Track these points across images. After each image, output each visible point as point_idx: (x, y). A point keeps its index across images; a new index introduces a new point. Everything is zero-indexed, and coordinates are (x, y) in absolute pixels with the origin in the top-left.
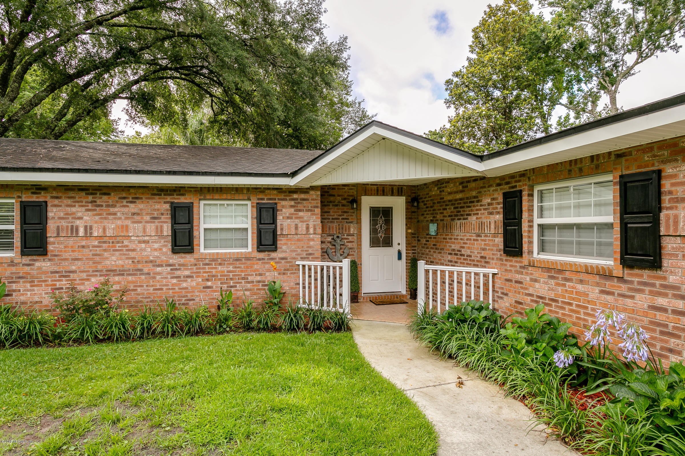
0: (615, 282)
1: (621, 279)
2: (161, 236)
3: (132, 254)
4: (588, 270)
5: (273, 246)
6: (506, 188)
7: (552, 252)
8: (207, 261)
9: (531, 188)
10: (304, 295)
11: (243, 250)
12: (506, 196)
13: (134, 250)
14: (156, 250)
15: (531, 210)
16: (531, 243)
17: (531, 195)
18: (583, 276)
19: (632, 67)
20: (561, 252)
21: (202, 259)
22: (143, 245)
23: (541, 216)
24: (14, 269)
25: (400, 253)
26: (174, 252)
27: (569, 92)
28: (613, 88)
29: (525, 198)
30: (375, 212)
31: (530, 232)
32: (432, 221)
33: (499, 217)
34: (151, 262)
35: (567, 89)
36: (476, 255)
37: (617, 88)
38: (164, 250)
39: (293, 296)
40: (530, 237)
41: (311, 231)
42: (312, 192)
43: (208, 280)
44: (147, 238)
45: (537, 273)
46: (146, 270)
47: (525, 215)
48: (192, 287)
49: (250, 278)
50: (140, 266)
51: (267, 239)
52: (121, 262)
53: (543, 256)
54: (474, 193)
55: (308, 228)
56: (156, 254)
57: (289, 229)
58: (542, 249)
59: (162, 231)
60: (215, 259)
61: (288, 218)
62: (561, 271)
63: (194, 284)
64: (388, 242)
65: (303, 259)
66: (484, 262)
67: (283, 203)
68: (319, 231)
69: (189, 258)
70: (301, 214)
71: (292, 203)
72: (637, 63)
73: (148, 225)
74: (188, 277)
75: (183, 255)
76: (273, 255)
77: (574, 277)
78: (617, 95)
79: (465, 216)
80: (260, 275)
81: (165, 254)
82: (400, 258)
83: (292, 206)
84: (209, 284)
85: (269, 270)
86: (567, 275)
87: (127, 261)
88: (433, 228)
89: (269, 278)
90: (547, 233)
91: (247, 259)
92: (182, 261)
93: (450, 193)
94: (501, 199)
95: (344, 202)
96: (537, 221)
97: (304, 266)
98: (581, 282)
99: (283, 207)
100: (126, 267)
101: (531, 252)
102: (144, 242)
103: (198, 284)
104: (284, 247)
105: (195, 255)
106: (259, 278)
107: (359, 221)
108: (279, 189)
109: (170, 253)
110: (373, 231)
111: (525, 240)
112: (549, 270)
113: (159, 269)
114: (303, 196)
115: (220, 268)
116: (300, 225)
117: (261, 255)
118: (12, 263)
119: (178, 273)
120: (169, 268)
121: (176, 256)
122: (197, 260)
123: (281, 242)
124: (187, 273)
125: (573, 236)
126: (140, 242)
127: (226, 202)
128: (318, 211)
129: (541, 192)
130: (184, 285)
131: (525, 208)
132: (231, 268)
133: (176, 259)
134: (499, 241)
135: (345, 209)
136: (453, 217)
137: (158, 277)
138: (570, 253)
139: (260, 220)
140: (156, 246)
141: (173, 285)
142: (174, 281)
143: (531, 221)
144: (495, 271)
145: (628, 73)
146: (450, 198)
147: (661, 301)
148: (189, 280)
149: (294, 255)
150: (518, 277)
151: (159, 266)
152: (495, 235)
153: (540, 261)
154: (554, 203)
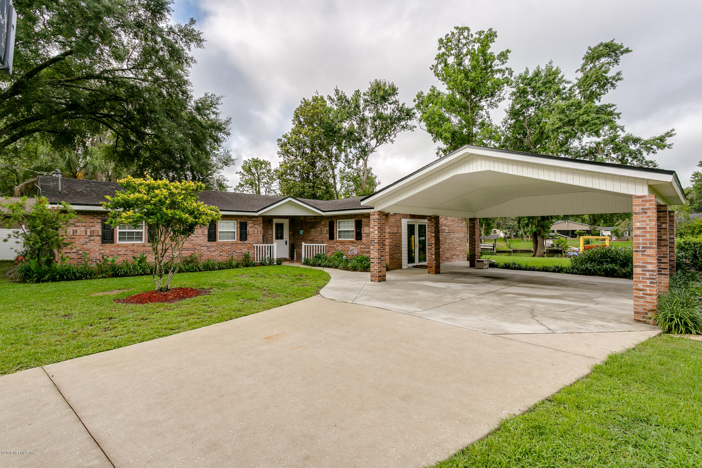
0: (355, 244)
1: (356, 243)
2: (204, 235)
3: (192, 242)
4: (350, 242)
5: (246, 239)
6: (330, 220)
7: (342, 238)
8: (221, 245)
9: (337, 221)
10: (257, 258)
11: (233, 240)
12: (330, 222)
13: (193, 240)
14: (201, 240)
15: (336, 227)
16: (336, 236)
17: (337, 222)
18: (349, 243)
19: (374, 149)
20: (344, 238)
21: (219, 244)
22: (197, 238)
23: (339, 228)
24: (144, 248)
25: (286, 242)
26: (209, 241)
27: (345, 152)
28: (366, 158)
29: (335, 223)
30: (277, 225)
31: (336, 233)
32: (301, 229)
33: (328, 228)
34: (200, 245)
35: (344, 151)
36: (320, 240)
37: (367, 158)
38: (205, 240)
39: (252, 258)
40: (336, 234)
41: (259, 233)
42: (259, 218)
43: (221, 252)
44: (198, 235)
45: (338, 244)
46: (197, 248)
47: (335, 228)
48: (215, 255)
49: (237, 251)
50: (195, 247)
51: (244, 236)
52: (188, 245)
53: (340, 239)
54: (319, 220)
55: (258, 232)
56: (202, 242)
57: (251, 232)
58: (339, 237)
59: (204, 233)
60: (224, 244)
61: (251, 228)
62: (344, 243)
63: (216, 254)
64: (281, 238)
65: (256, 244)
66: (322, 242)
67: (249, 222)
68: (262, 233)
69: (214, 243)
70: (255, 226)
71: (252, 222)
72: (376, 146)
73: (199, 230)
74: (214, 251)
75: (212, 242)
76: (245, 242)
77: (347, 244)
78: (367, 162)
79: (315, 228)
80: (241, 250)
81: (205, 242)
82: (286, 244)
83: (252, 223)
84: (222, 254)
85: (243, 248)
86: (345, 243)
87: (190, 245)
88: (301, 232)
89: (244, 251)
90: (340, 233)
91: (236, 244)
92: (211, 245)
93: (309, 220)
94: (328, 223)
95: (267, 221)
96: (338, 230)
97: (257, 246)
98: (348, 244)
99: (249, 223)
100: (190, 247)
101: (336, 238)
102: (197, 237)
103: (217, 254)
104: (249, 239)
105: (217, 242)
106: (240, 251)
107: (272, 229)
108: (248, 217)
109: (207, 241)
110: (277, 233)
111: (335, 235)
112: (341, 242)
113: (203, 248)
114: (256, 219)
115: (226, 247)
116: (255, 230)
117: (241, 242)
118: (144, 246)
119: (210, 249)
120: (206, 248)
121: (209, 243)
122: (217, 244)
123: (248, 237)
124: (213, 249)
125: (347, 234)
126: (195, 237)
127: (227, 221)
128: (261, 225)
129: (339, 222)
130: (212, 254)
131: (335, 226)
132: (230, 247)
133: (209, 244)
134: (328, 236)
135: (267, 224)
136: (311, 228)
137: (202, 251)
138: (346, 238)
139: (241, 228)
140: (202, 238)
141: (208, 254)
142: (209, 253)
143: (337, 230)
144: (326, 245)
145: (372, 150)
146: (309, 221)
147: (362, 246)
148: (214, 252)
149: (253, 242)
150: (333, 246)
151: (203, 247)
152: (326, 234)
153: (339, 240)
154: (342, 225)
